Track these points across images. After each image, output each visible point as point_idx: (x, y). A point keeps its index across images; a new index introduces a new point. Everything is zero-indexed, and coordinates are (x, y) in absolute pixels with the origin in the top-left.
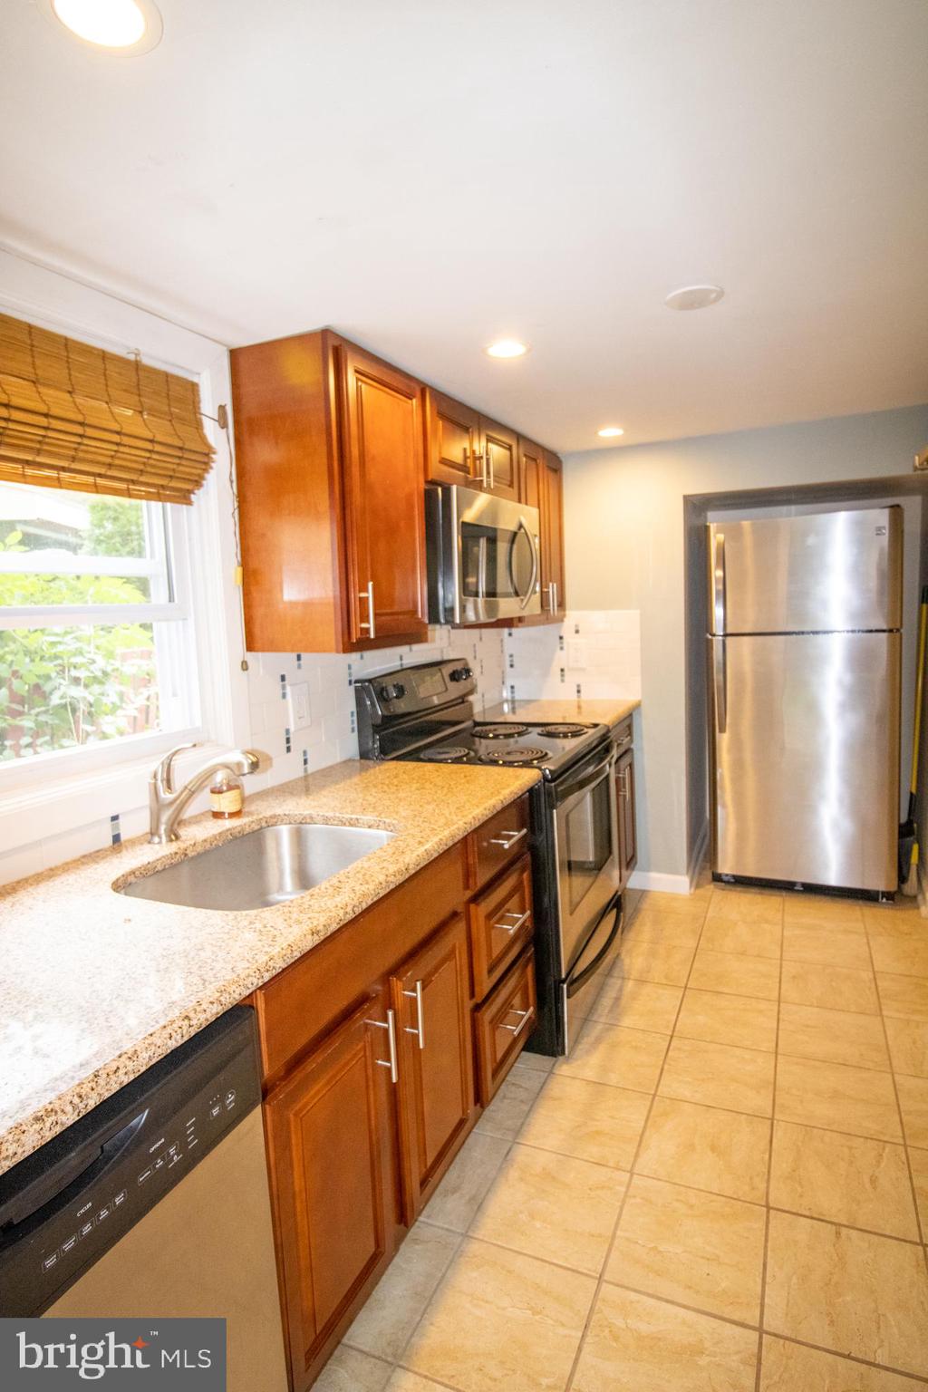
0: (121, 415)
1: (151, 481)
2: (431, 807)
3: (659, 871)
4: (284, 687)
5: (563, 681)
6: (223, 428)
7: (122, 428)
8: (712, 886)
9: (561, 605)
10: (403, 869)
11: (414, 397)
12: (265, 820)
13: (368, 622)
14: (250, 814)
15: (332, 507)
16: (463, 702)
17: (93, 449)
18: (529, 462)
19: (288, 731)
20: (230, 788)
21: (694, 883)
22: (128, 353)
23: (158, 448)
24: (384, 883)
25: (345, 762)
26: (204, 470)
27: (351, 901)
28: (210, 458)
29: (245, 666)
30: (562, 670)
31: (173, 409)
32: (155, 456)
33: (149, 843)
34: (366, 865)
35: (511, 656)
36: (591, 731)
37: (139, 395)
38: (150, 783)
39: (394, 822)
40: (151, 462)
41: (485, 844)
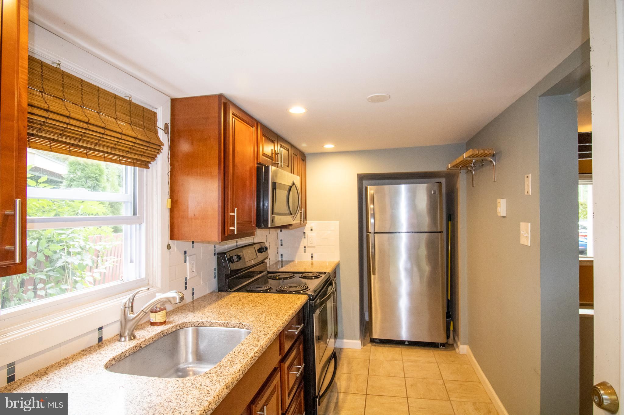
0: (121, 125)
1: (132, 157)
2: (264, 315)
3: (348, 339)
4: (185, 257)
5: (305, 252)
6: (166, 134)
7: (122, 131)
8: (370, 345)
9: (306, 218)
10: (261, 349)
11: (254, 126)
12: (179, 325)
13: (234, 227)
14: (170, 323)
15: (219, 173)
16: (263, 262)
17: (107, 140)
18: (295, 156)
19: (186, 279)
20: (161, 310)
21: (362, 344)
22: (125, 96)
23: (138, 142)
24: (254, 357)
25: (211, 293)
26: (157, 153)
27: (241, 368)
28: (161, 148)
29: (169, 247)
30: (305, 247)
31: (145, 124)
32: (136, 145)
33: (119, 341)
34: (243, 348)
35: (281, 240)
36: (323, 276)
37: (130, 116)
38: (121, 309)
39: (248, 324)
40: (134, 148)
41: (286, 332)
